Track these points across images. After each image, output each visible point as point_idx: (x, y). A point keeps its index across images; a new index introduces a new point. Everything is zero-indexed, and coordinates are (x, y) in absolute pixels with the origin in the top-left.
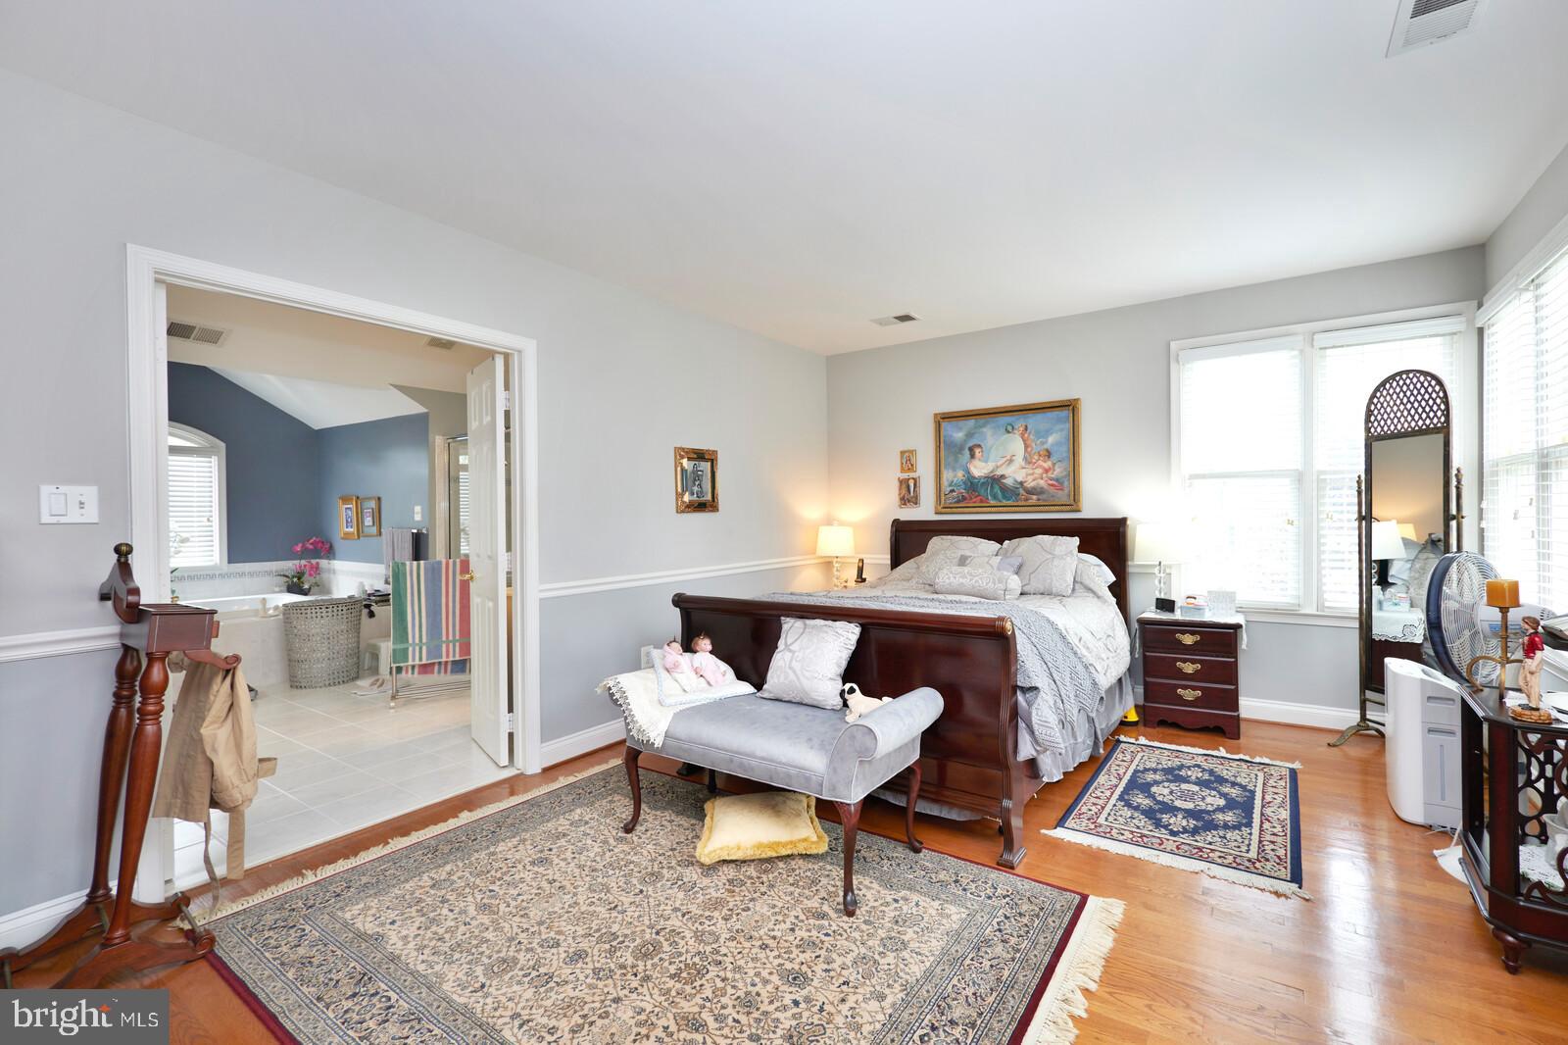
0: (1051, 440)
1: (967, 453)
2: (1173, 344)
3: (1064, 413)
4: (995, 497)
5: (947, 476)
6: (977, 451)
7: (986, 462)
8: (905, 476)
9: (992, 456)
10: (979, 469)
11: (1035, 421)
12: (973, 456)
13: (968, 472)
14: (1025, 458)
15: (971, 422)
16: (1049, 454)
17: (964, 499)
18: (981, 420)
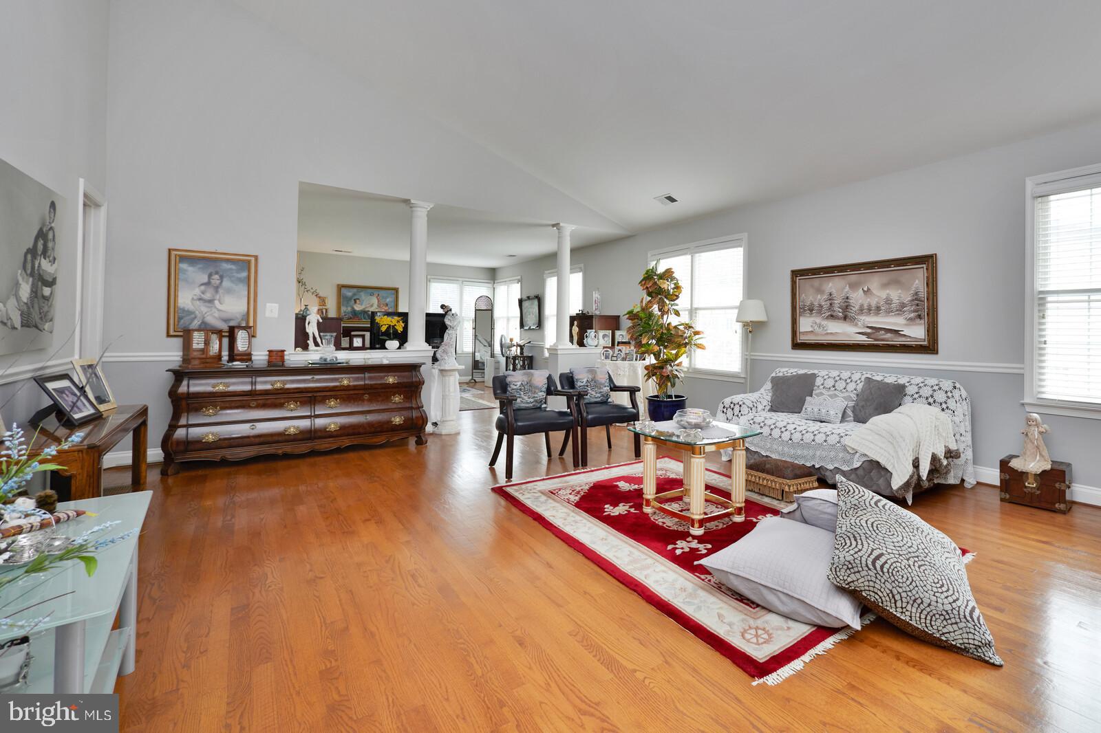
0: (388, 300)
1: (353, 302)
2: (428, 277)
3: (393, 292)
4: (365, 318)
5: (343, 309)
6: (358, 301)
7: (362, 305)
8: (321, 307)
9: (364, 303)
10: (358, 308)
11: (382, 293)
12: (355, 302)
13: (353, 308)
14: (378, 306)
15: (355, 290)
16: (387, 305)
17: (351, 318)
18: (360, 289)
